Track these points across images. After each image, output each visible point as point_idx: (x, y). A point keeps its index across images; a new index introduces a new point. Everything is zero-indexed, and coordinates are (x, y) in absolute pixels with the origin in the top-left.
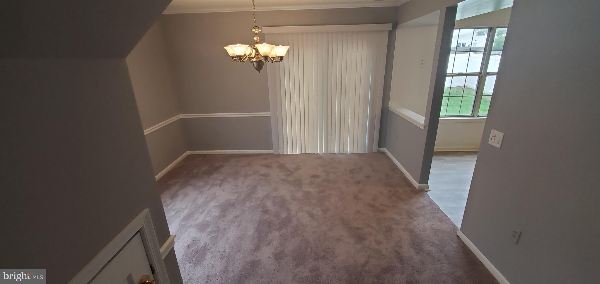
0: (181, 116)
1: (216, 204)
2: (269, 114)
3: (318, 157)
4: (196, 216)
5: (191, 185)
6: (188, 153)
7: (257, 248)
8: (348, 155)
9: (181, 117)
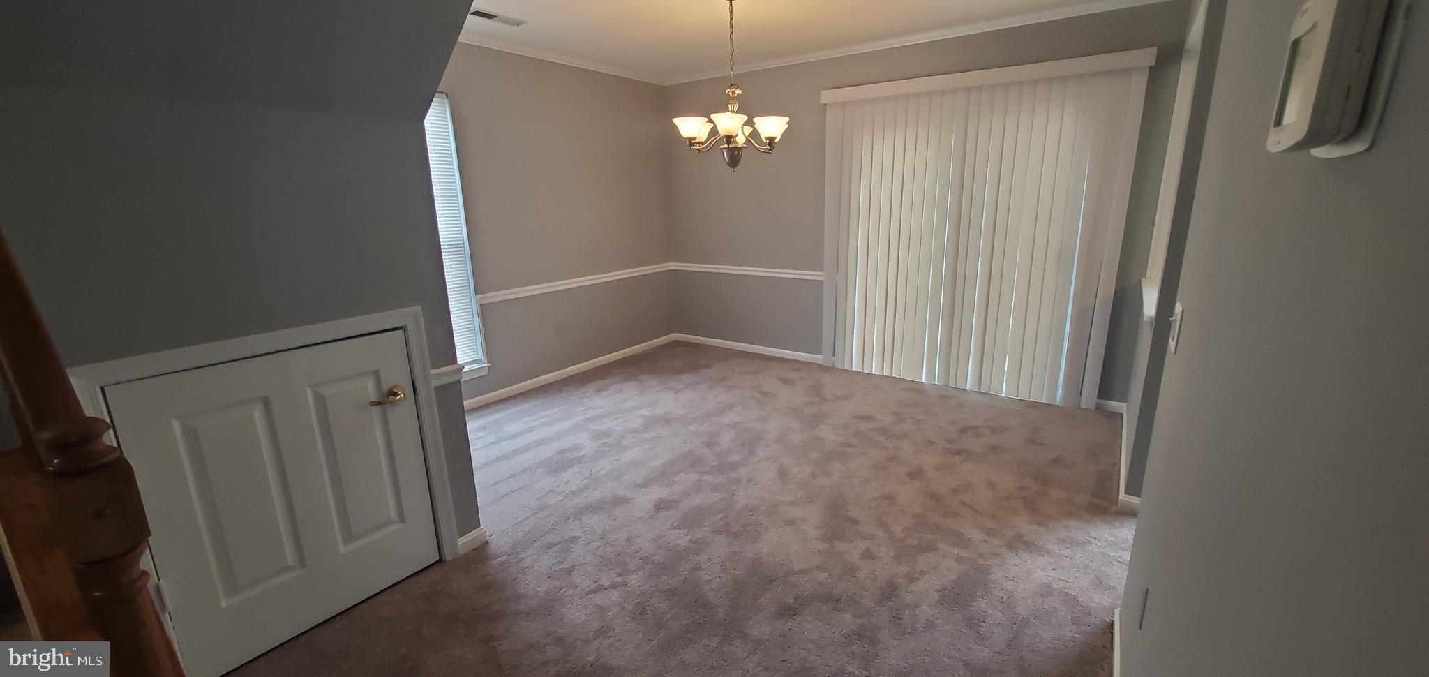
0: (672, 266)
1: (648, 414)
2: (821, 276)
3: (915, 388)
4: (605, 420)
5: (637, 381)
6: (675, 336)
7: (647, 483)
8: (1003, 399)
9: (672, 268)
